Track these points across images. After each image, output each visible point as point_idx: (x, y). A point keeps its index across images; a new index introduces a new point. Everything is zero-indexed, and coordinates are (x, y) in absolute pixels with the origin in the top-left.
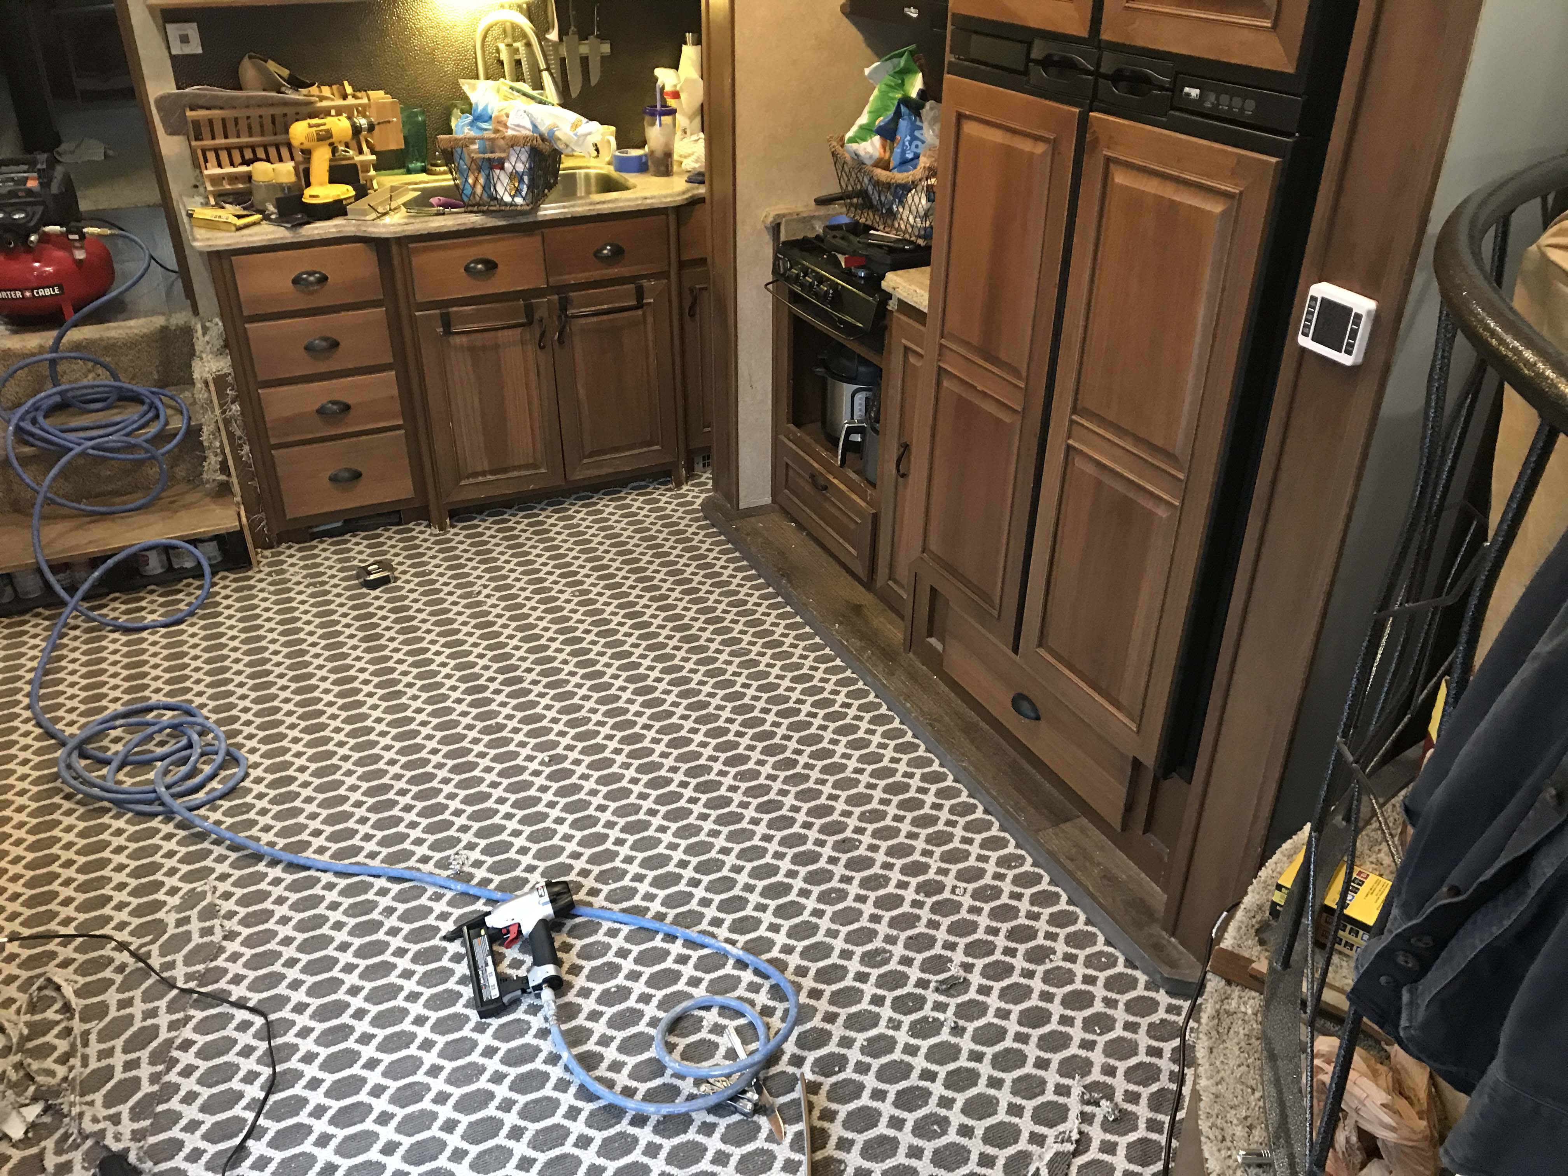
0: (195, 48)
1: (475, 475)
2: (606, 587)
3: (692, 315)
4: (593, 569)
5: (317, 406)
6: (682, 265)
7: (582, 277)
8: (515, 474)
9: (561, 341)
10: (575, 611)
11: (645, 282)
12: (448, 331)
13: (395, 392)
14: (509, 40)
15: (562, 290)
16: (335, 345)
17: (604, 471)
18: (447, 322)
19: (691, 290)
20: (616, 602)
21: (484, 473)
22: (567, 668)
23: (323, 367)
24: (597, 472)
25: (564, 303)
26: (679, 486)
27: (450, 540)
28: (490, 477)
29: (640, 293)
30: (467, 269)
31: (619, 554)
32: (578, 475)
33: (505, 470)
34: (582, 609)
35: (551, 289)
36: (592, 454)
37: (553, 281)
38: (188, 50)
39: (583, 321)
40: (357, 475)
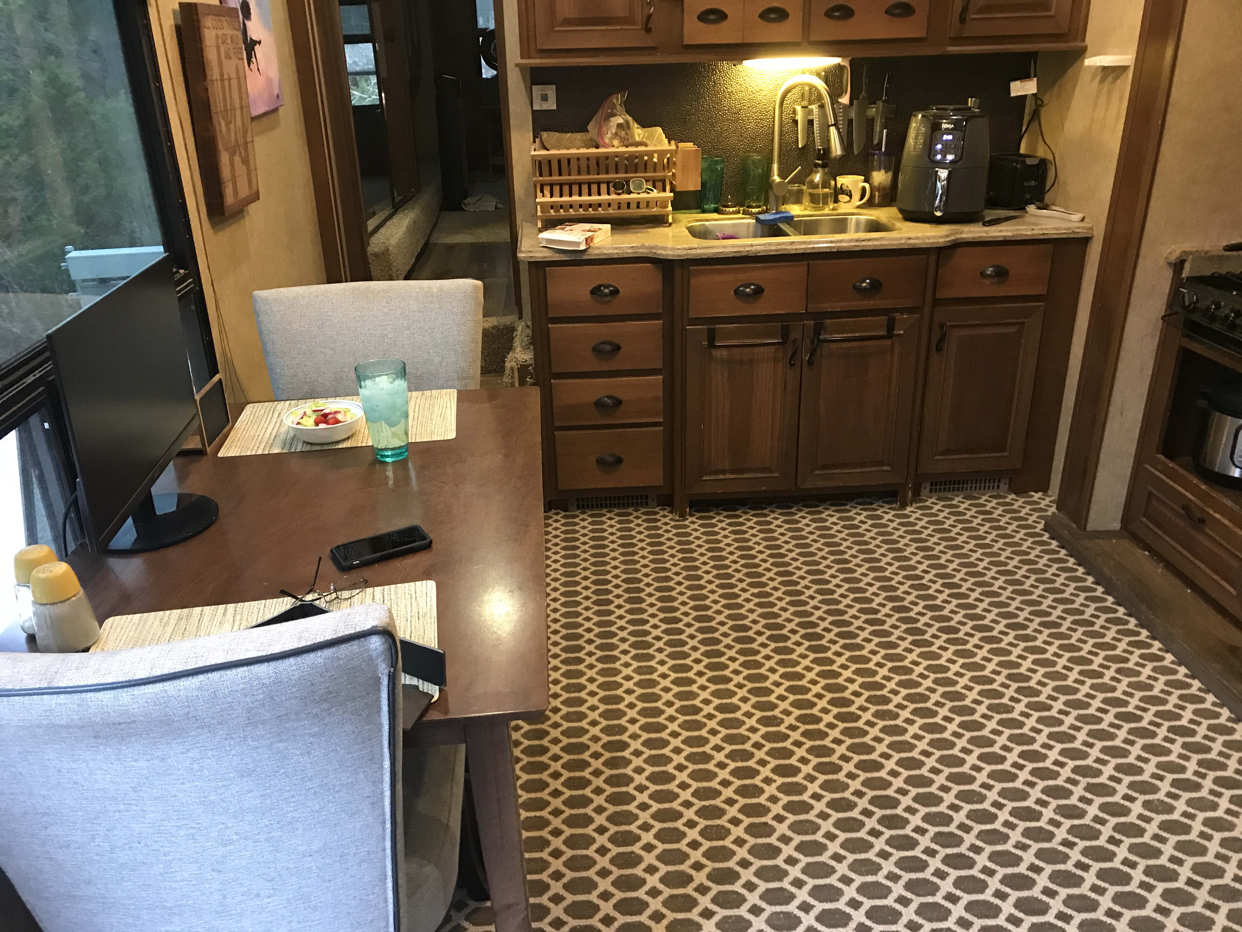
0: (551, 105)
1: (717, 472)
2: (818, 592)
3: (939, 349)
4: (808, 572)
5: (595, 398)
6: (937, 302)
7: (838, 306)
8: (751, 475)
9: (810, 363)
10: (785, 610)
11: (898, 315)
12: (712, 345)
13: (661, 394)
14: (805, 103)
15: (819, 317)
16: (617, 348)
17: (832, 484)
18: (712, 336)
19: (942, 326)
20: (825, 608)
21: (724, 472)
22: (769, 664)
23: (605, 367)
24: (826, 484)
25: (819, 329)
26: (903, 506)
27: (686, 527)
28: (729, 476)
29: (891, 326)
30: (736, 292)
31: (836, 562)
32: (809, 484)
33: (742, 471)
34: (792, 609)
35: (809, 315)
36: (824, 467)
37: (812, 307)
38: (545, 106)
39: (833, 346)
40: (619, 461)
